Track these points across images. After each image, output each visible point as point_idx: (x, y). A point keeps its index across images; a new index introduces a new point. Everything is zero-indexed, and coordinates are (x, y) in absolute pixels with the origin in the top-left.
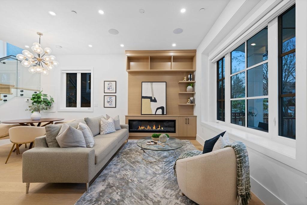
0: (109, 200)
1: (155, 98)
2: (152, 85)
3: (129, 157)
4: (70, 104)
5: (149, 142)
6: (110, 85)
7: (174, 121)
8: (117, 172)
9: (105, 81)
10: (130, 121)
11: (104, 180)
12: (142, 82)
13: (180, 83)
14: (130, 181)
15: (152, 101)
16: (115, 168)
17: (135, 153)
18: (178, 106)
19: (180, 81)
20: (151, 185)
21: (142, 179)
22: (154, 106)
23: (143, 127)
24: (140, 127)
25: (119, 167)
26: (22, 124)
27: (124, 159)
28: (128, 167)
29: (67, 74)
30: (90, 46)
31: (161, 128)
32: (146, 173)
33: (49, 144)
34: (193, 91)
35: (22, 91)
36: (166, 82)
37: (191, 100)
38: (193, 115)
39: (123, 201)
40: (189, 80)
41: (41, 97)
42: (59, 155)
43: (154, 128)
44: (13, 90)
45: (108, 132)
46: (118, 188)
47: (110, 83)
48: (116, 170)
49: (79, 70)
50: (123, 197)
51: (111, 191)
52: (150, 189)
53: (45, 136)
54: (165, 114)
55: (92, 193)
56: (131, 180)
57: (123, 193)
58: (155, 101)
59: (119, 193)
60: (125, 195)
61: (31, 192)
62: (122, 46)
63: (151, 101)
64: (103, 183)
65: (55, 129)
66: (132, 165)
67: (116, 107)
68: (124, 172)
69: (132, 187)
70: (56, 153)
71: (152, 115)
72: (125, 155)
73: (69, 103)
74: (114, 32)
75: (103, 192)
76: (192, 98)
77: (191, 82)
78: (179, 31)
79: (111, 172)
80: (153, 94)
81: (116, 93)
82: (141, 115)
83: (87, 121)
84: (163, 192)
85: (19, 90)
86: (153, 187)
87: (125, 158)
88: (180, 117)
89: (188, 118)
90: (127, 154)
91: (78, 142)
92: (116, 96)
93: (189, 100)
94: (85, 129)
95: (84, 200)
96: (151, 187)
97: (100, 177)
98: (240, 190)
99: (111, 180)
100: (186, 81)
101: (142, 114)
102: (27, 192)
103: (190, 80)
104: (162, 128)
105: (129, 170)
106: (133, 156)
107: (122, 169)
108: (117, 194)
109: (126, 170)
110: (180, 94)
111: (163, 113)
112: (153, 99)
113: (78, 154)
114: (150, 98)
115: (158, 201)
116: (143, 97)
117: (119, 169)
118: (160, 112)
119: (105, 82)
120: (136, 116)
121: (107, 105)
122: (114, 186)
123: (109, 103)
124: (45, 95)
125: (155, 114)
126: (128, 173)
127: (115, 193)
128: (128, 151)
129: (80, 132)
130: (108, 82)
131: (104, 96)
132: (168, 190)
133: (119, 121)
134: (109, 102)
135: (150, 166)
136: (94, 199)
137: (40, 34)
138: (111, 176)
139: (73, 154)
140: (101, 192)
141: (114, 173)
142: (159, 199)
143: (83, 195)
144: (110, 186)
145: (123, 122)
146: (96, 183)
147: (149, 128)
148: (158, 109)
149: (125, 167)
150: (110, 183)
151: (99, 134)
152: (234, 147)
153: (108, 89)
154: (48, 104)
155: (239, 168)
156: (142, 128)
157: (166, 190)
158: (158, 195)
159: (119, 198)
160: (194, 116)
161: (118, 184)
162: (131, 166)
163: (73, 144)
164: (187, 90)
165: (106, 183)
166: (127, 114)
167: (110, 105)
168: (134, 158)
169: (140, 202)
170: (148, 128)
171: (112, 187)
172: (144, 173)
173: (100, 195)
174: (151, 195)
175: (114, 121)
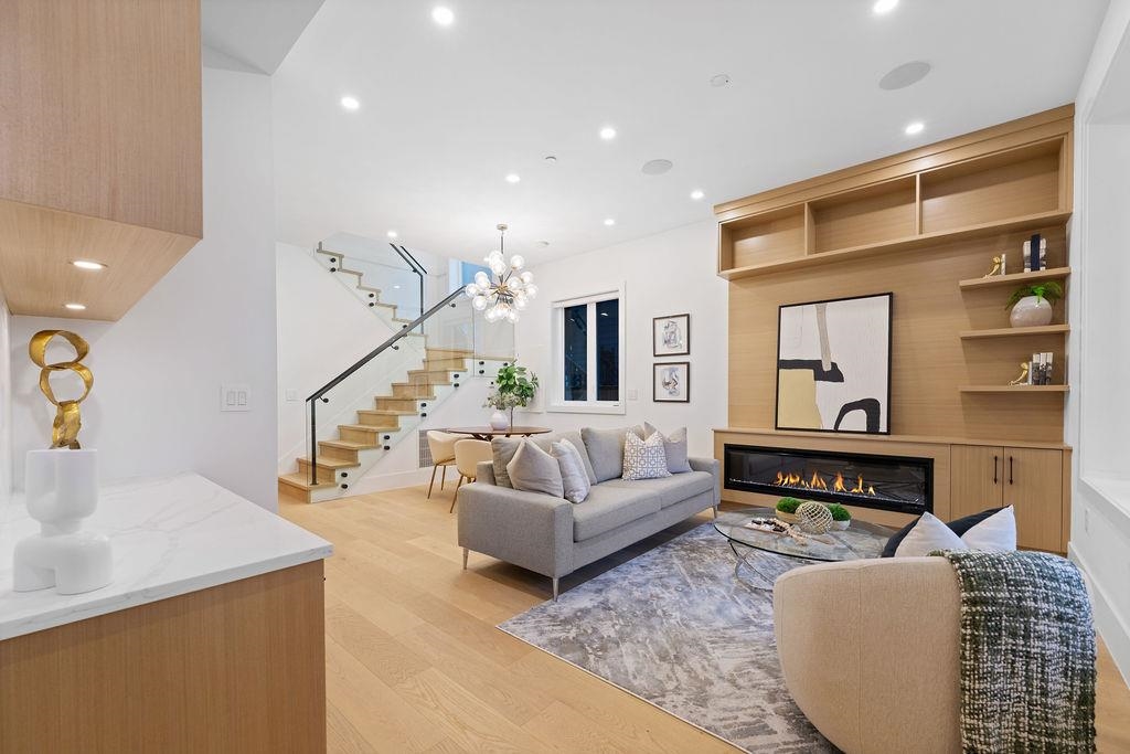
0: (590, 631)
1: (834, 365)
2: (821, 313)
3: (695, 558)
4: (575, 391)
5: (759, 523)
6: (670, 330)
7: (926, 465)
8: (639, 585)
9: (656, 318)
10: (728, 448)
11: (599, 591)
12: (780, 307)
13: (965, 290)
14: (659, 612)
15: (820, 375)
16: (639, 574)
17: (719, 552)
18: (959, 398)
19: (963, 283)
20: (712, 642)
21: (697, 619)
22: (829, 398)
23: (794, 477)
24: (784, 478)
25: (650, 574)
26: (477, 436)
27: (676, 561)
28: (675, 582)
29: (567, 309)
30: (609, 222)
31: (865, 487)
32: (719, 611)
33: (498, 478)
34: (1054, 322)
35: (482, 363)
36: (890, 294)
37: (1036, 368)
38: (1058, 440)
39: (618, 644)
40: (1027, 270)
41: (515, 374)
42: (506, 503)
43: (839, 485)
44: (468, 363)
45: (642, 473)
46: (620, 616)
47: (671, 324)
48: (640, 579)
49: (589, 293)
50: (622, 638)
51: (602, 615)
52: (703, 650)
53: (492, 462)
54: (883, 428)
55: (563, 605)
56: (664, 612)
57: (628, 629)
58: (835, 375)
59: (617, 627)
60: (629, 635)
61: (471, 569)
62: (697, 195)
63: (815, 379)
64: (594, 596)
65: (508, 447)
66: (689, 581)
67: (688, 401)
68: (658, 590)
69: (658, 627)
70: (503, 498)
71: (820, 431)
72: (686, 550)
73: (573, 389)
74: (662, 165)
75: (586, 612)
76: (1044, 359)
77: (1036, 274)
78: (907, 75)
79: (624, 579)
80: (825, 349)
81: (688, 353)
82: (774, 431)
83: (586, 437)
84: (738, 669)
85: (477, 362)
86: (713, 648)
87: (681, 558)
88: (957, 450)
89: (1007, 453)
90: (693, 551)
91: (543, 481)
92: (688, 364)
93: (1025, 365)
94: (564, 453)
95: (543, 611)
96: (708, 645)
97: (595, 582)
98: (966, 729)
99: (613, 596)
100: (1003, 277)
101: (777, 428)
102: (465, 568)
103: (1035, 267)
104: (871, 490)
105: (672, 590)
106: (708, 560)
107: (657, 581)
108: (613, 626)
109: (665, 586)
111: (873, 428)
112: (827, 367)
113: (536, 506)
114: (815, 365)
115: (707, 679)
116: (783, 364)
117: (648, 580)
118: (858, 420)
119: (657, 321)
120: (757, 432)
121: (662, 393)
122: (614, 609)
123: (667, 387)
124: (522, 370)
125: (836, 430)
126: (667, 595)
127: (609, 623)
128: (704, 543)
129: (551, 459)
130: (665, 322)
131: (655, 365)
132: (758, 671)
133: (683, 445)
134: (668, 384)
135: (744, 599)
136: (562, 618)
137: (503, 228)
138: (622, 589)
139: (527, 504)
140: (581, 610)
141: (632, 584)
142: (713, 677)
143: (545, 603)
144: (605, 607)
145: (706, 450)
146: (580, 591)
147: (816, 483)
148: (847, 408)
149: (666, 580)
150: (608, 601)
151: (620, 477)
152: (955, 559)
153: (667, 342)
154: (526, 393)
155: (964, 640)
156: (792, 481)
157: (753, 670)
158: (717, 668)
159: (613, 635)
161: (625, 609)
162: (685, 583)
163: (534, 485)
164: (1016, 317)
165: (601, 599)
166: (724, 426)
167: (671, 393)
168: (709, 566)
169: (658, 662)
170: (813, 483)
171: (610, 609)
172: (713, 608)
173: (575, 614)
174: (694, 662)
175: (666, 445)
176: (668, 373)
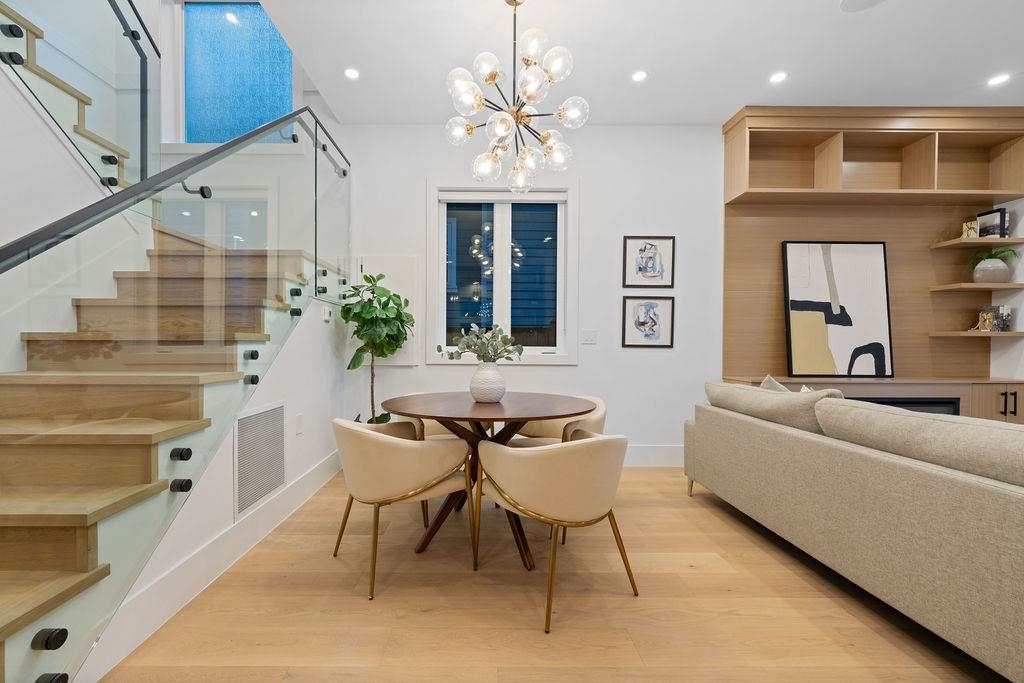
1: (842, 308)
2: (826, 254)
6: (647, 254)
7: (952, 404)
9: (629, 237)
12: (786, 242)
15: (831, 319)
18: (928, 341)
22: (840, 342)
35: (325, 273)
36: (884, 243)
38: (987, 376)
47: (648, 246)
54: (888, 372)
58: (844, 319)
63: (827, 322)
67: (670, 346)
76: (1005, 310)
80: (833, 293)
81: (672, 286)
82: (788, 379)
88: (976, 388)
100: (976, 239)
101: (792, 376)
103: (1002, 235)
110: (934, 292)
111: (880, 372)
112: (836, 311)
114: (824, 307)
116: (793, 305)
118: (866, 364)
119: (629, 241)
123: (642, 328)
125: (849, 376)
130: (641, 243)
131: (625, 298)
134: (643, 324)
148: (857, 353)
153: (640, 269)
160: (991, 380)
164: (977, 275)
167: (647, 335)
176: (644, 310)
